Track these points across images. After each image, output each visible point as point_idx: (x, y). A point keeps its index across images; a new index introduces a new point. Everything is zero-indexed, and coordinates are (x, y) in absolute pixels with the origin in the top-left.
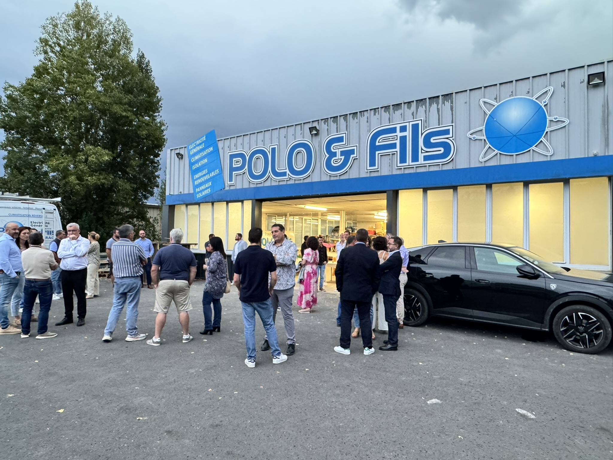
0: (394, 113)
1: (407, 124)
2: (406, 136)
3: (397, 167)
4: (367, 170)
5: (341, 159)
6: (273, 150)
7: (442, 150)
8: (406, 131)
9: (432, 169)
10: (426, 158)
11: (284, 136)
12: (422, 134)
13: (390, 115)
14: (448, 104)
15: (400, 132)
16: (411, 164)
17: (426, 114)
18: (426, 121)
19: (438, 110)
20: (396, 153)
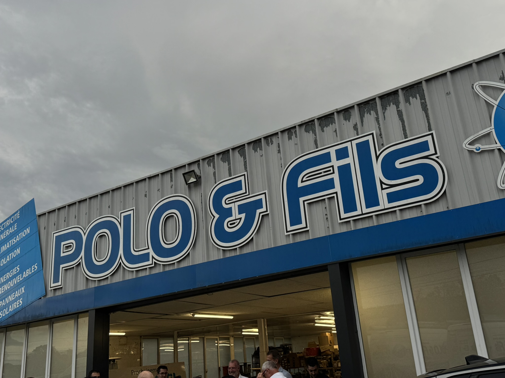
0: (323, 131)
1: (348, 144)
2: (349, 165)
3: (341, 219)
4: (287, 232)
5: (240, 219)
6: (127, 219)
7: (421, 179)
8: (348, 157)
9: (408, 215)
10: (392, 197)
11: (144, 194)
12: (377, 158)
13: (316, 135)
14: (416, 102)
15: (338, 159)
16: (365, 210)
17: (379, 124)
18: (381, 135)
19: (400, 114)
20: (335, 195)
